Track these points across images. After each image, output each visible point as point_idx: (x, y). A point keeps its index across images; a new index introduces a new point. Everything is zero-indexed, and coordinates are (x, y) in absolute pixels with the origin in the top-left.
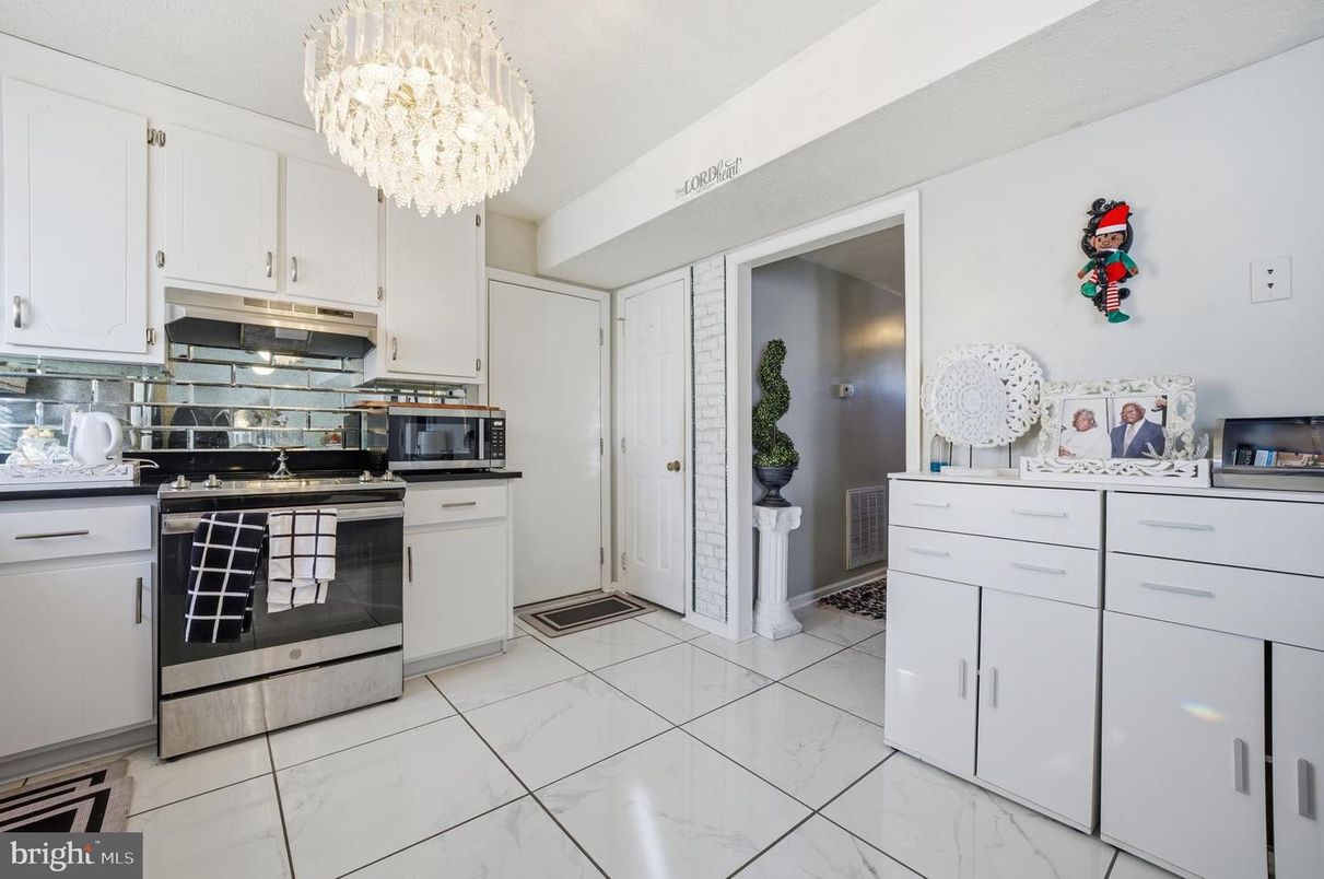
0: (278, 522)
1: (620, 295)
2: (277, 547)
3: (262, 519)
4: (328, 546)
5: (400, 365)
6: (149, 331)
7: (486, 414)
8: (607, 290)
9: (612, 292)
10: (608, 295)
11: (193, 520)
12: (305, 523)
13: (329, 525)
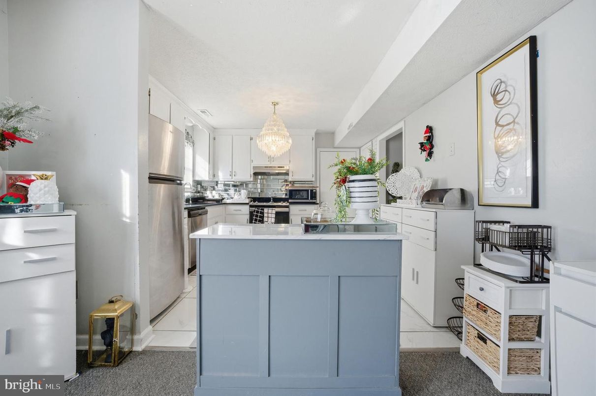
0: (266, 210)
1: (362, 149)
2: (265, 215)
3: (263, 210)
4: (274, 216)
5: (294, 177)
6: (251, 175)
7: (311, 189)
8: (358, 148)
9: (360, 148)
10: (358, 149)
11: (254, 209)
12: (270, 211)
13: (274, 212)
